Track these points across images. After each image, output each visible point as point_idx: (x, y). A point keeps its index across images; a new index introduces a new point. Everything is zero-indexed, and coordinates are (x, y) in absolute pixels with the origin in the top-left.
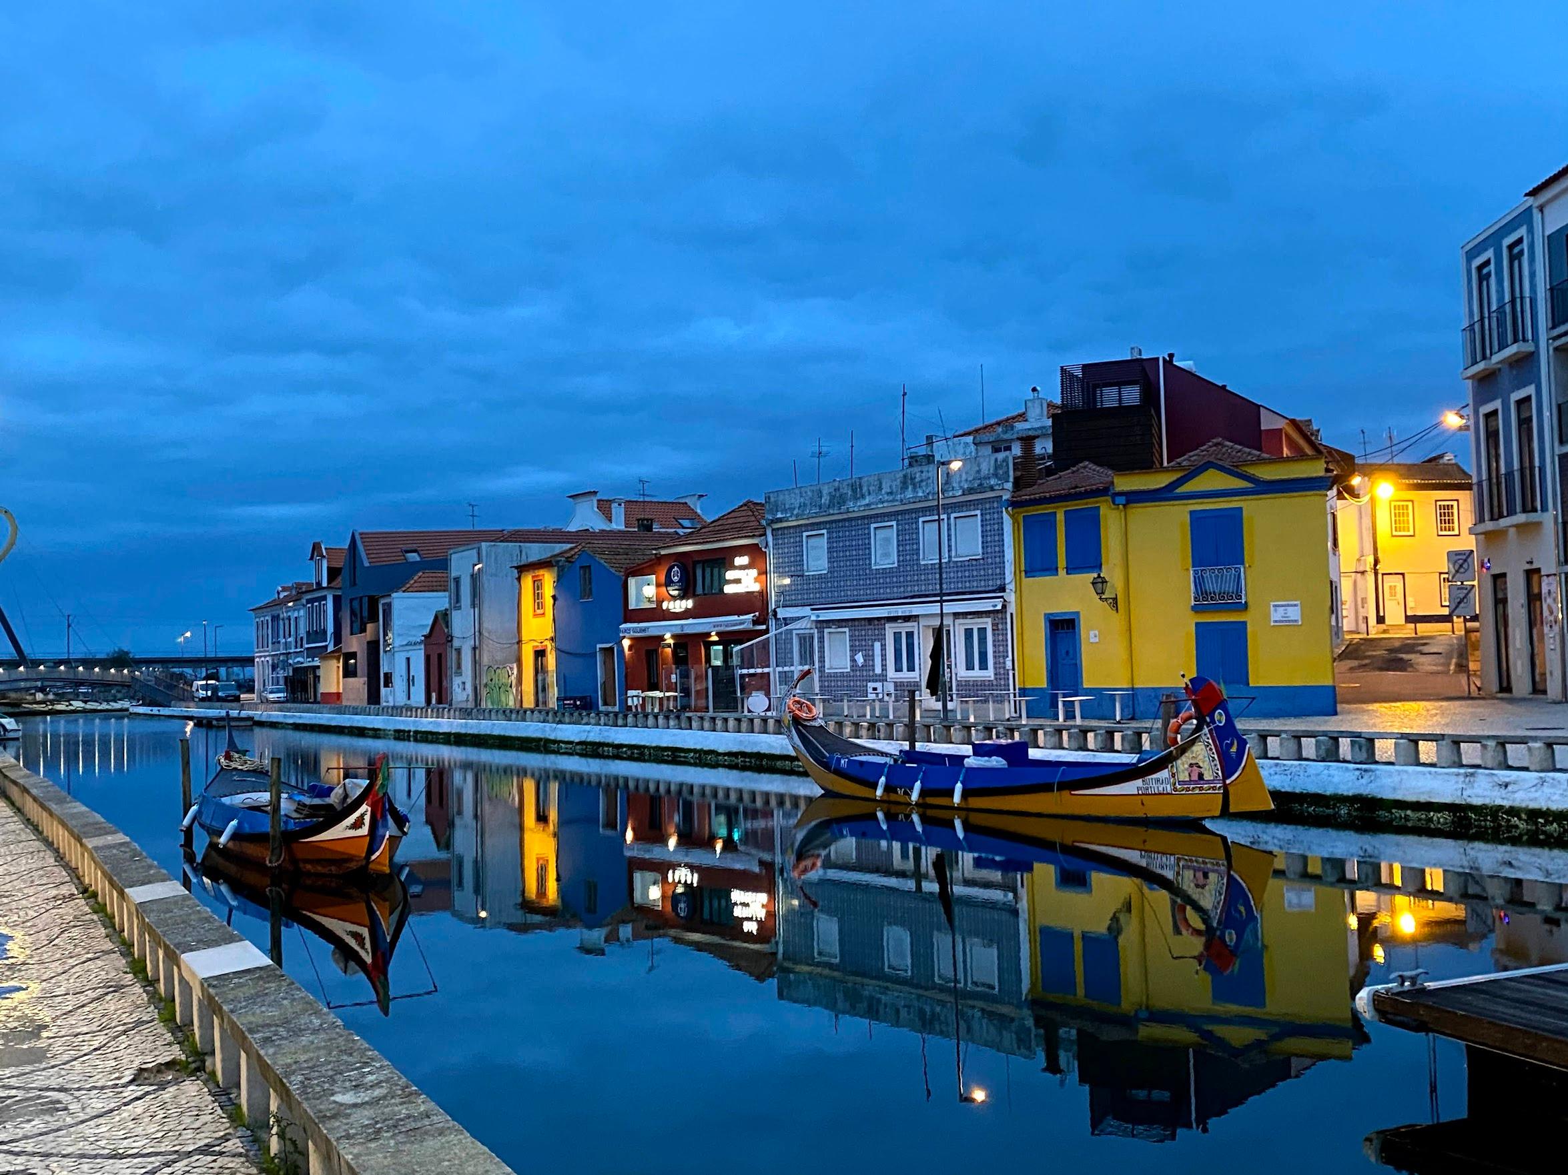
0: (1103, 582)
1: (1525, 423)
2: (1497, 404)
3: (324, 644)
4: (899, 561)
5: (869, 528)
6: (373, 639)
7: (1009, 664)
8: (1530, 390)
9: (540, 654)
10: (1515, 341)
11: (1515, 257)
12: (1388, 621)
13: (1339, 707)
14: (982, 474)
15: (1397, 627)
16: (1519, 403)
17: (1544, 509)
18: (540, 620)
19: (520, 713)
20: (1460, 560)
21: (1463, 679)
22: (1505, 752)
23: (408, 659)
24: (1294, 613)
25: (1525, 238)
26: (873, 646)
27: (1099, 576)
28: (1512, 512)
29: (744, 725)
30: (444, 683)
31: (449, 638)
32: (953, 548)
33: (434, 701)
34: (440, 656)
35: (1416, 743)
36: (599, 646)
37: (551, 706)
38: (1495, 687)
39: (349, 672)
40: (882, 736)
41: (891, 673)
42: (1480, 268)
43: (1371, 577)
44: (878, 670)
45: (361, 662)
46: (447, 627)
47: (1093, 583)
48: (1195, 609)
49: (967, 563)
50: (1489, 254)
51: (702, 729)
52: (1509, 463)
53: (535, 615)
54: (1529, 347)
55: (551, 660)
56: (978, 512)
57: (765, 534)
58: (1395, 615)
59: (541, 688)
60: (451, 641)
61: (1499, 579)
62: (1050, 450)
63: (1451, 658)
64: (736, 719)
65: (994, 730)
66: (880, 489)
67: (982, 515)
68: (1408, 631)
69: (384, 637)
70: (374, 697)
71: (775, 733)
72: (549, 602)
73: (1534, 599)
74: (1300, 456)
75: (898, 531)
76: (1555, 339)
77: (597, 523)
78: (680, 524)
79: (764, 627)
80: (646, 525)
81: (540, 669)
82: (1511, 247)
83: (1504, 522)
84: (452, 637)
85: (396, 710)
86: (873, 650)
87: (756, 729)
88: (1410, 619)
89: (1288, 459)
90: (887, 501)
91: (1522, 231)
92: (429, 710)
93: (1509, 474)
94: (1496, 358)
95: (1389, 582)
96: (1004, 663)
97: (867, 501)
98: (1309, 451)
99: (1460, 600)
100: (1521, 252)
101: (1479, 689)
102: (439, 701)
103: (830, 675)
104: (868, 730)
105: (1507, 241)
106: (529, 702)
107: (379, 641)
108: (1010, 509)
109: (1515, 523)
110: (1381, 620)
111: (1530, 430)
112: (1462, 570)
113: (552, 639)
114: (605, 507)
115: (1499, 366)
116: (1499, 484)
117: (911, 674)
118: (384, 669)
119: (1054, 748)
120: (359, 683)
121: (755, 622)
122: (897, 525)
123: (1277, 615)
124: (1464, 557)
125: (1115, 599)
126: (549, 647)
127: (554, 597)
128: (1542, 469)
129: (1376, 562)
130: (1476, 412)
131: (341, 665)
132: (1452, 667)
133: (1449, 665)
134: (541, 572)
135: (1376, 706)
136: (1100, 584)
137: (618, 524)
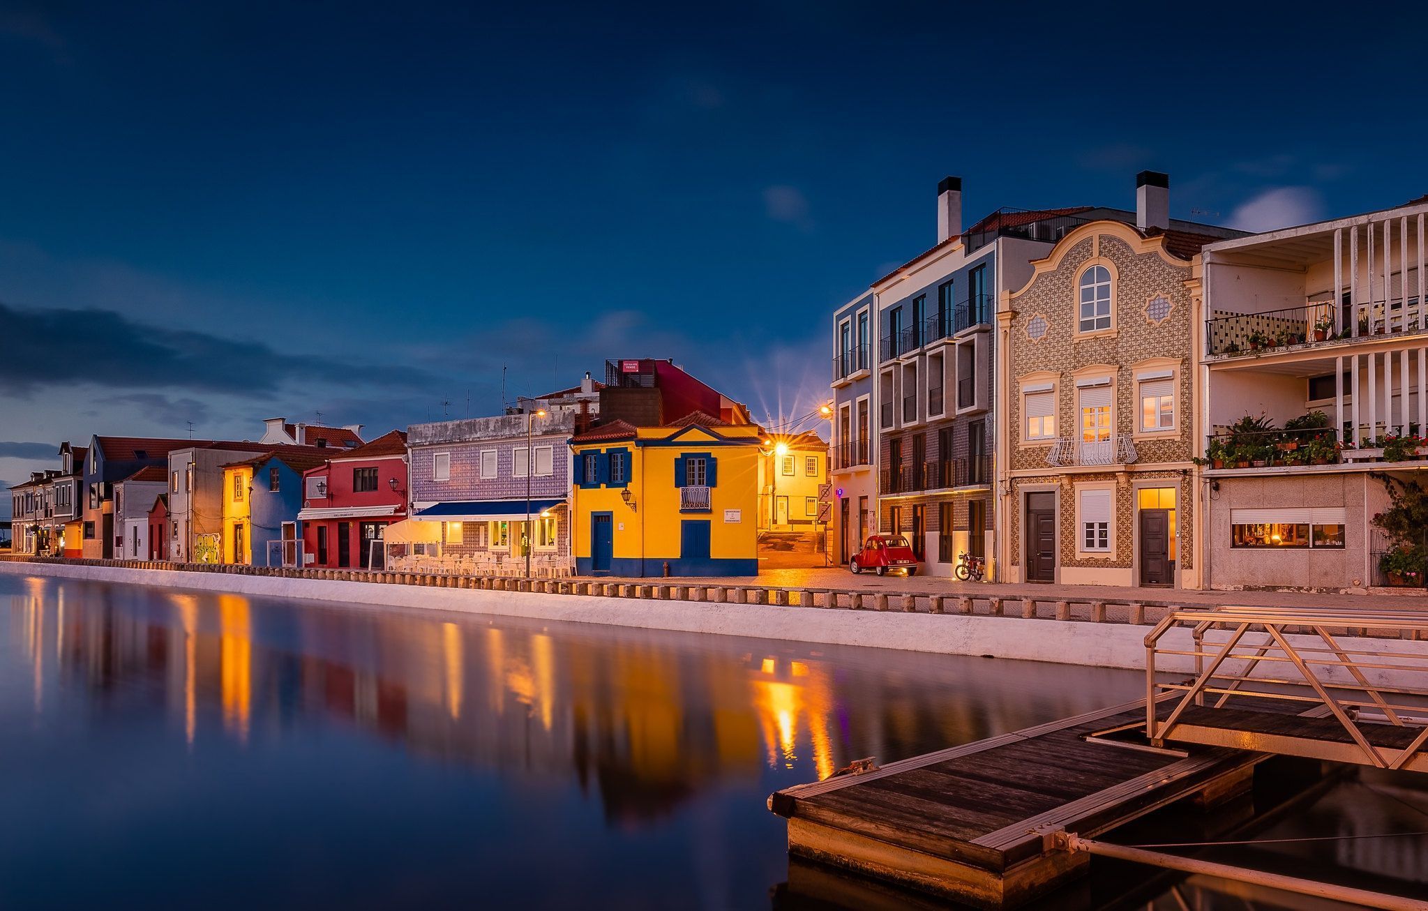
0: (628, 494)
1: (863, 414)
2: (848, 403)
3: (70, 515)
4: (498, 475)
5: (479, 453)
6: (108, 512)
7: (567, 543)
8: (867, 396)
9: (238, 527)
10: (860, 368)
11: (862, 320)
12: (778, 523)
13: (760, 571)
14: (555, 423)
15: (783, 526)
16: (861, 403)
17: (872, 463)
18: (238, 504)
19: (222, 569)
20: (824, 491)
21: (822, 556)
22: (861, 599)
23: (135, 528)
24: (737, 516)
25: (868, 311)
26: (479, 528)
27: (626, 490)
28: (854, 464)
29: (388, 578)
30: (164, 545)
31: (169, 515)
32: (534, 468)
33: (155, 557)
34: (160, 526)
35: (812, 593)
36: (283, 523)
37: (246, 563)
38: (839, 561)
39: (88, 535)
40: (485, 587)
41: (491, 547)
42: (843, 326)
43: (770, 498)
44: (482, 544)
45: (98, 529)
46: (167, 506)
47: (622, 494)
48: (682, 511)
49: (543, 478)
50: (849, 318)
51: (358, 580)
52: (854, 437)
53: (235, 501)
54: (867, 372)
55: (247, 532)
56: (552, 446)
57: (407, 453)
58: (782, 519)
59: (238, 548)
60: (170, 516)
61: (845, 502)
62: (597, 412)
63: (815, 544)
64: (382, 574)
65: (560, 584)
66: (488, 428)
67: (554, 448)
68: (788, 529)
69: (117, 512)
70: (108, 552)
71: (410, 584)
72: (246, 491)
73: (863, 512)
74: (739, 424)
75: (498, 455)
76: (881, 369)
77: (287, 440)
78: (345, 444)
79: (404, 514)
80: (322, 444)
81: (237, 538)
82: (860, 315)
83: (850, 469)
84: (170, 513)
85: (124, 564)
86: (479, 531)
87: (397, 581)
88: (790, 522)
89: (734, 426)
90: (492, 436)
91: (867, 307)
92: (151, 564)
93: (854, 443)
94: (850, 377)
95: (780, 501)
96: (564, 541)
97: (478, 435)
98: (744, 422)
99: (824, 511)
100: (866, 319)
101: (831, 562)
102: (160, 557)
103: (449, 547)
104: (476, 583)
105: (858, 312)
106: (229, 559)
107: (113, 514)
108: (572, 445)
109: (855, 470)
110: (775, 522)
111: (866, 418)
112: (826, 495)
113: (248, 517)
114: (290, 429)
115: (851, 382)
116: (847, 448)
117: (504, 547)
118: (116, 534)
119: (597, 595)
120: (96, 544)
121: (396, 511)
122: (498, 452)
123: (728, 517)
124: (827, 488)
125: (635, 504)
126: (246, 523)
127: (251, 489)
128: (871, 441)
129: (774, 489)
130: (837, 406)
131: (81, 530)
132: (816, 549)
133: (814, 548)
134: (241, 470)
135: (779, 570)
136: (626, 495)
137: (299, 440)
